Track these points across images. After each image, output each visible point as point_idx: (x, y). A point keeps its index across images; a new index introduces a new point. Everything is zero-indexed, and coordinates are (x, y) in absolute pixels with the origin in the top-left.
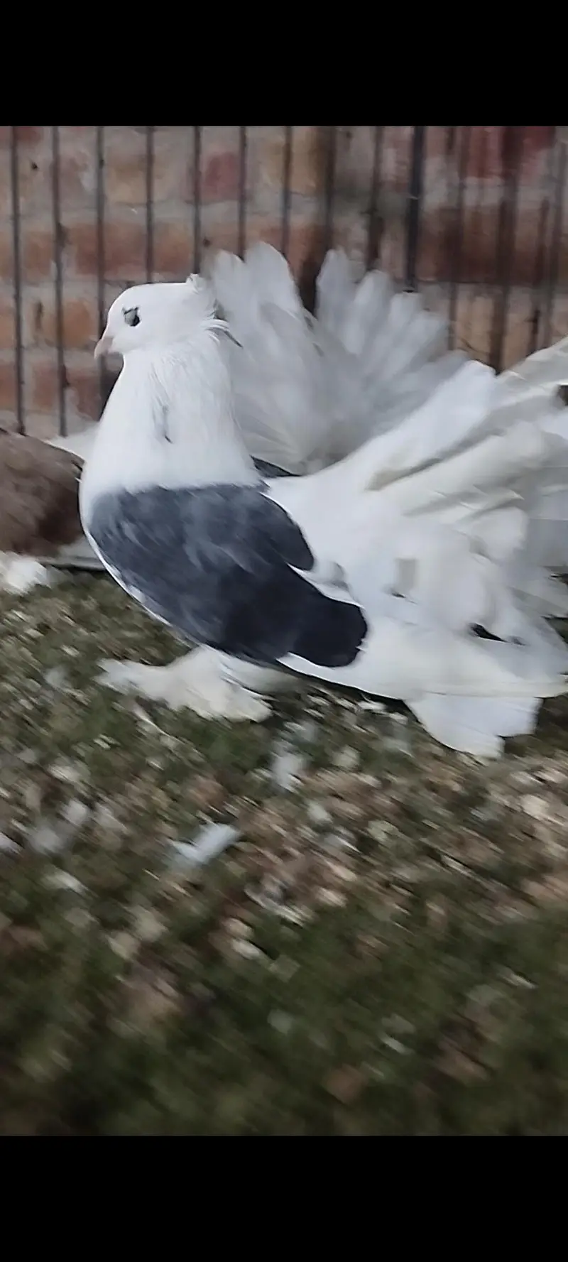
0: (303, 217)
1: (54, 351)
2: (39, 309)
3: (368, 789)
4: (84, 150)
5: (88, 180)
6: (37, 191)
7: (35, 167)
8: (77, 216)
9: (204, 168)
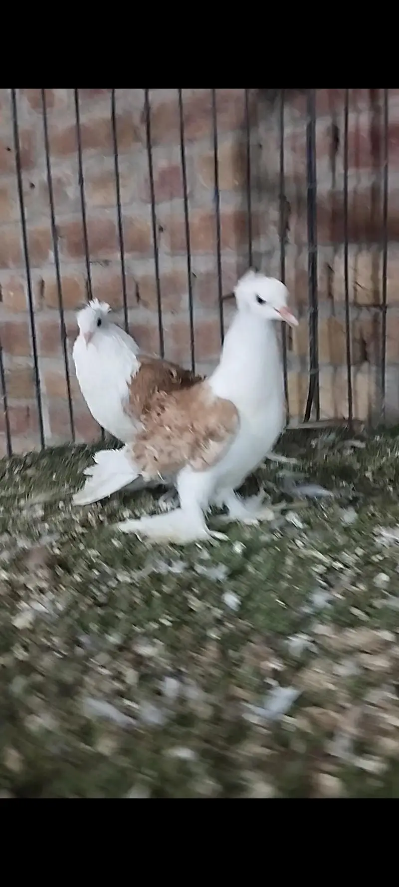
0: (230, 206)
1: (57, 313)
2: (42, 283)
3: (387, 644)
4: (69, 172)
5: (72, 191)
6: (36, 202)
7: (32, 186)
8: (66, 217)
9: (156, 177)
